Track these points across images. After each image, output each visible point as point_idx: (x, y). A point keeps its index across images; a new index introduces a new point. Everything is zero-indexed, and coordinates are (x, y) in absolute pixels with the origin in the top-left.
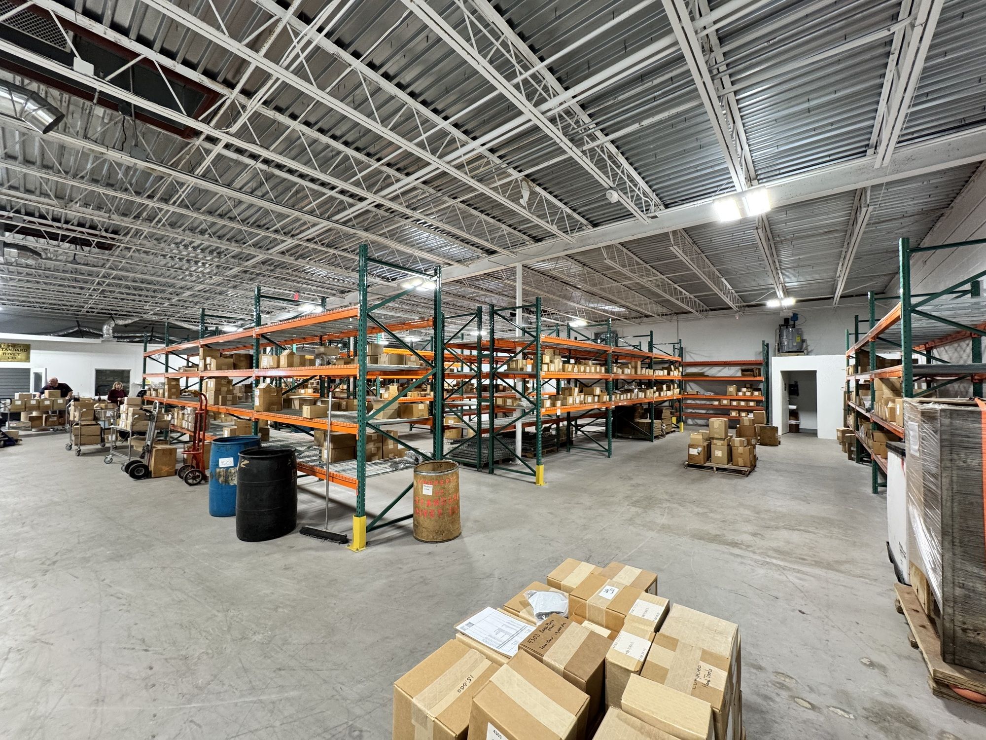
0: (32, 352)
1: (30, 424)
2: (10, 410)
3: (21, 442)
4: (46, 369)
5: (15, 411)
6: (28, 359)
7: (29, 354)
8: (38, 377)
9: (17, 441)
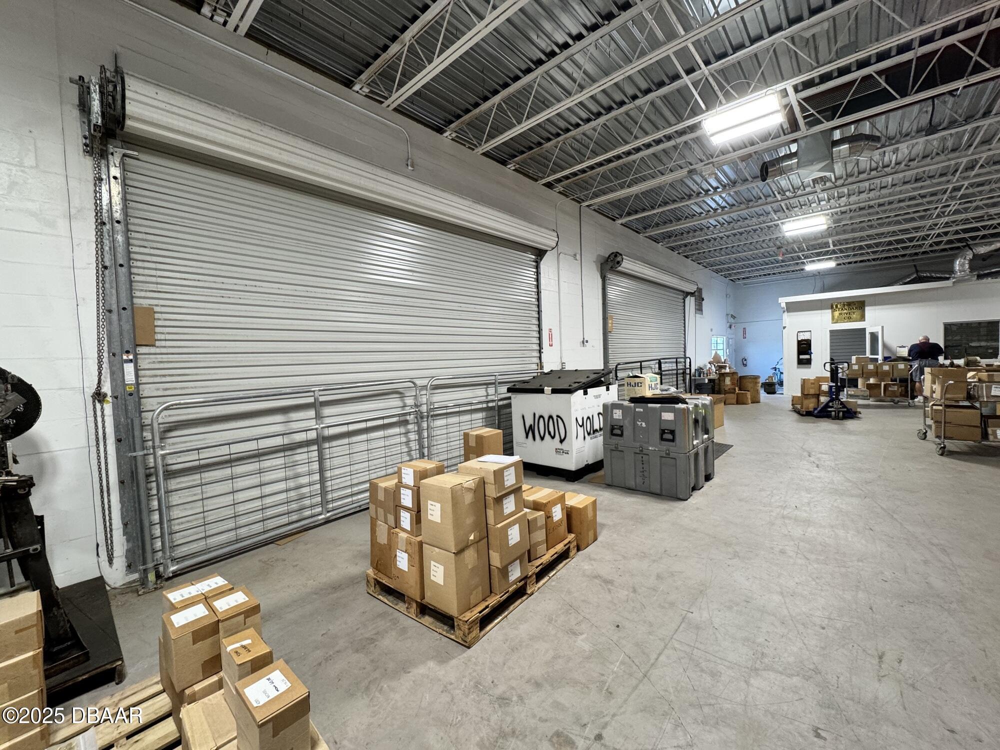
0: (867, 308)
1: (868, 393)
2: (847, 375)
3: (860, 415)
4: (883, 327)
5: (853, 377)
6: (862, 318)
7: (864, 311)
8: (874, 337)
9: (856, 413)
